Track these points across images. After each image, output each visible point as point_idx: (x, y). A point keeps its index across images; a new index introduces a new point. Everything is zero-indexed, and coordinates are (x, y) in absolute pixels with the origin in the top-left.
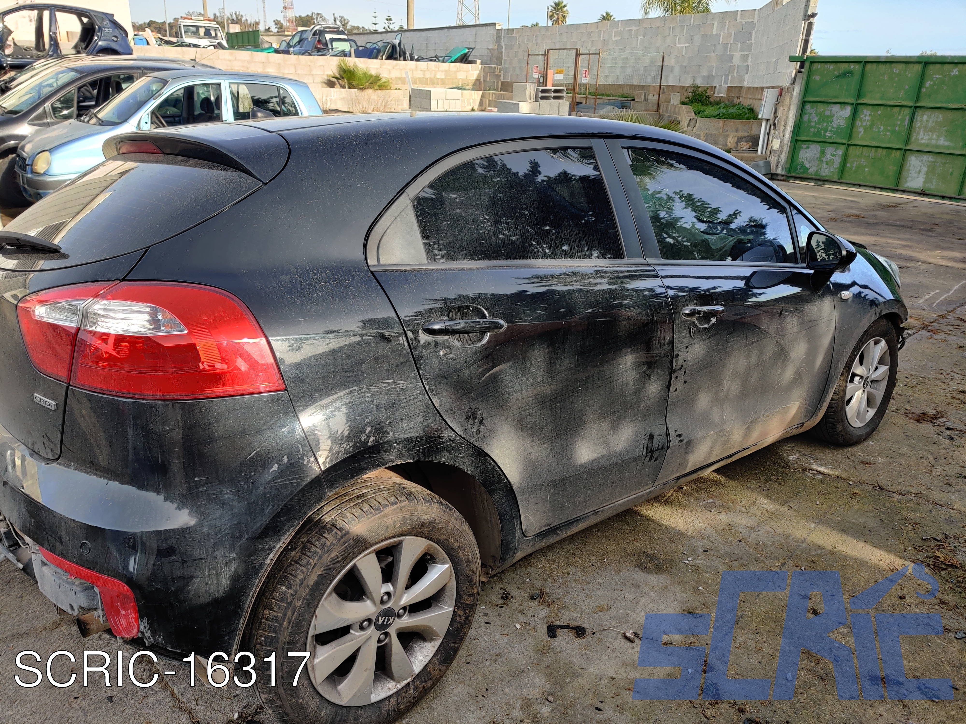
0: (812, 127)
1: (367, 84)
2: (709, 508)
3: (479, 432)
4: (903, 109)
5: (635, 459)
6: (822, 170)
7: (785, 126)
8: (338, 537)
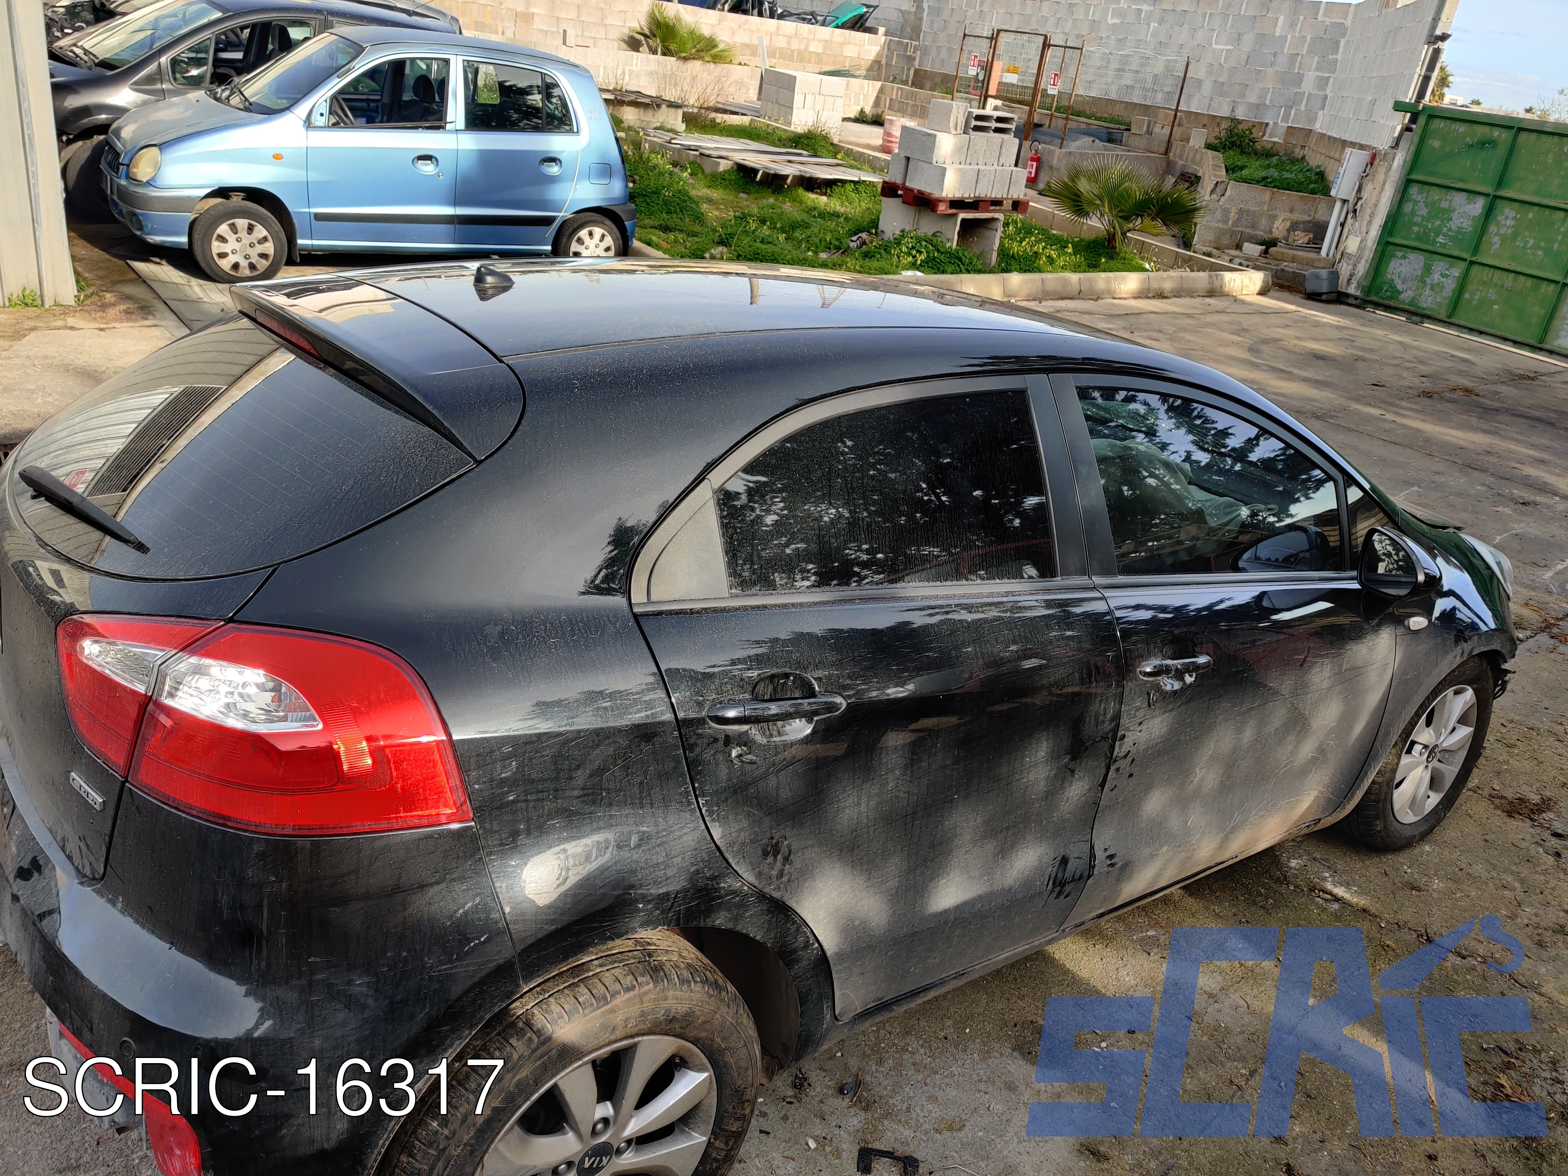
0: (1416, 224)
2: (1147, 947)
3: (781, 875)
5: (1032, 898)
6: (1423, 298)
7: (1372, 215)
8: (533, 1046)
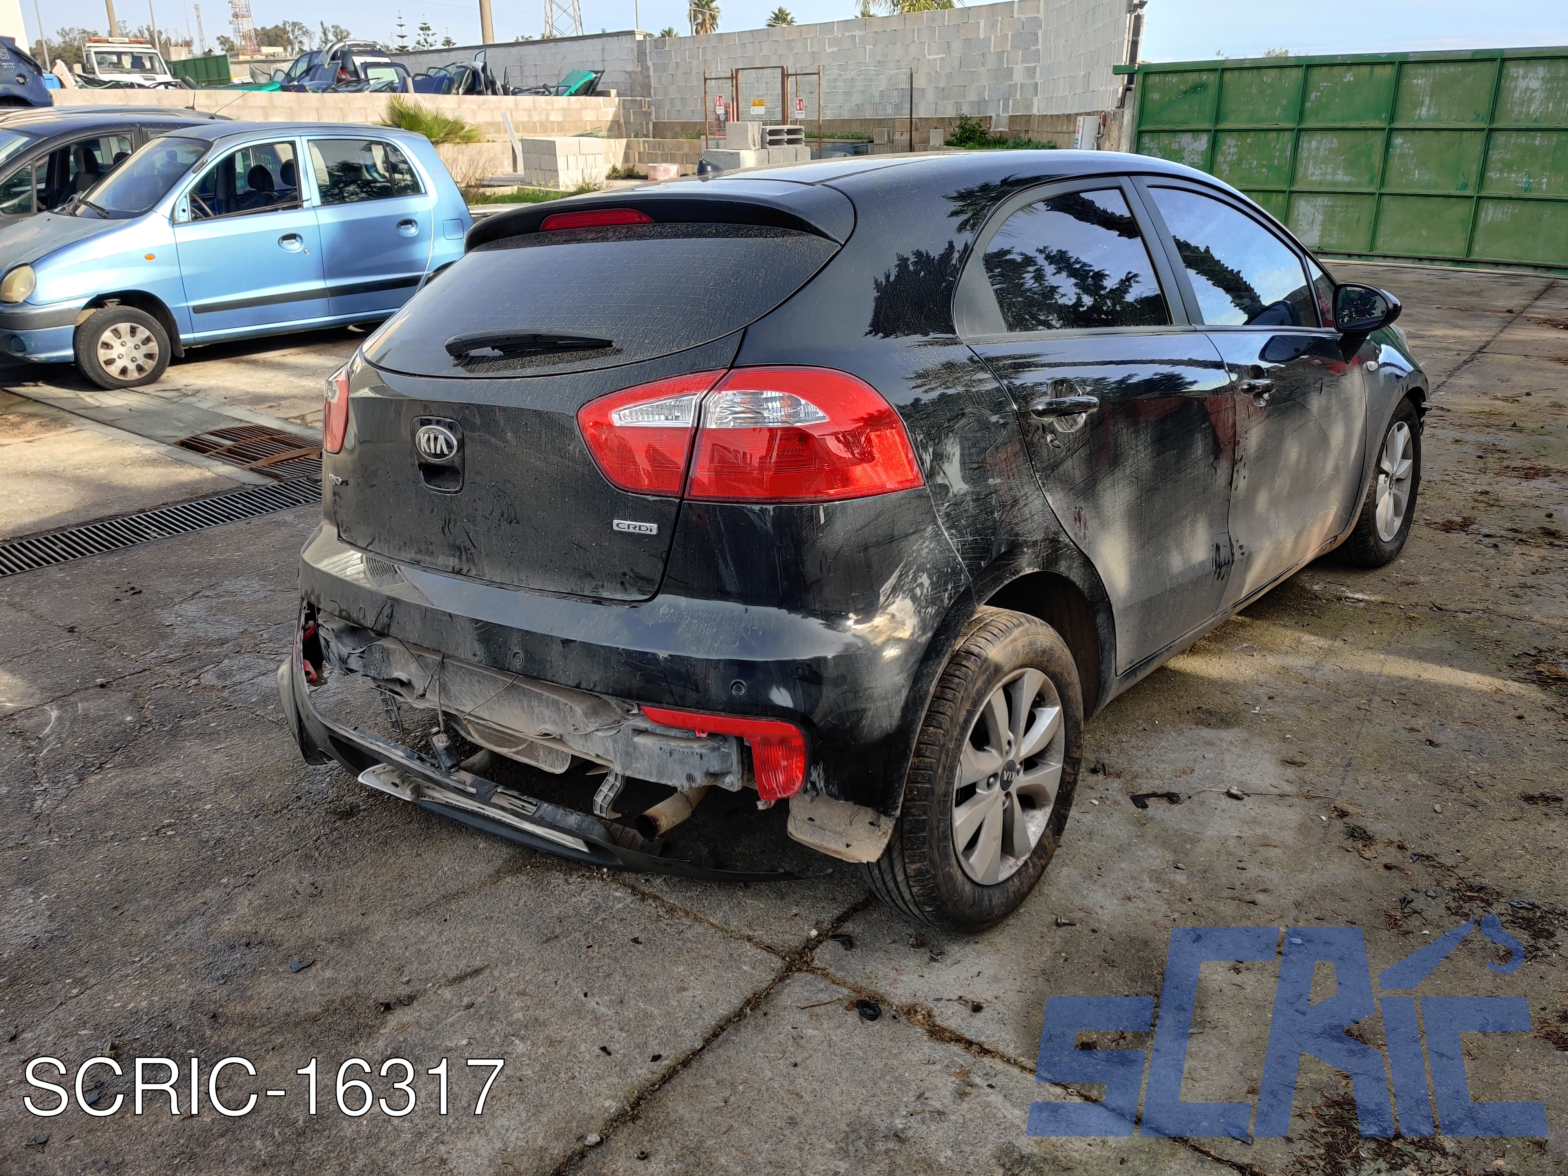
1: (442, 135)
2: (1250, 651)
4: (1282, 133)
5: (1206, 576)
